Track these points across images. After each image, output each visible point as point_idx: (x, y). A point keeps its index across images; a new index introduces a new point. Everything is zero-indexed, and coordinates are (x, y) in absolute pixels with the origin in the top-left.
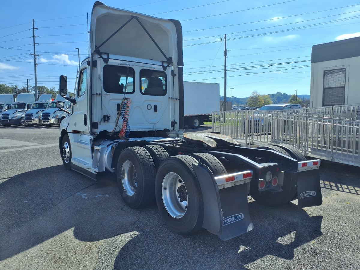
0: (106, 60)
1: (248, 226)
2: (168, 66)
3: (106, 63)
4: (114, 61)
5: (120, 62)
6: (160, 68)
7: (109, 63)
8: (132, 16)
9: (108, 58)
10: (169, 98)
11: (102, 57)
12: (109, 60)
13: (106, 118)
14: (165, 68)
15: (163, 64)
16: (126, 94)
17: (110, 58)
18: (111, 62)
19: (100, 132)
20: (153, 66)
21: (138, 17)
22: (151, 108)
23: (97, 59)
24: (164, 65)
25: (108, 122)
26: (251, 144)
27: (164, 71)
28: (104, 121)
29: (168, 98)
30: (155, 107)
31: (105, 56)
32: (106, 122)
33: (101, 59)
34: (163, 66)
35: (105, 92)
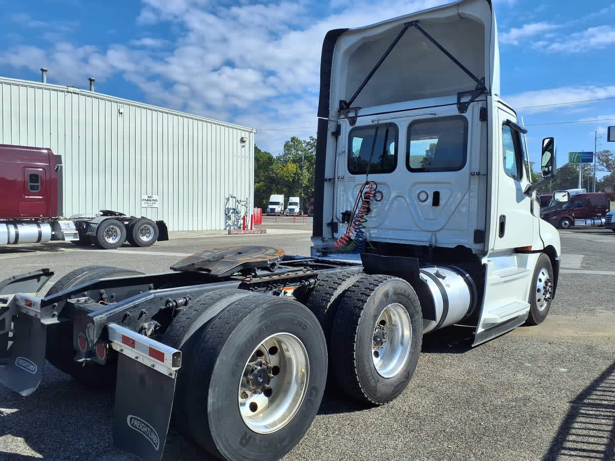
0: (353, 121)
2: (472, 101)
3: (352, 125)
4: (365, 118)
5: (374, 117)
6: (454, 111)
7: (357, 124)
8: (405, 24)
9: (356, 116)
10: (472, 174)
11: (347, 117)
12: (358, 118)
13: (347, 217)
14: (463, 107)
15: (459, 100)
16: (369, 175)
18: (360, 122)
21: (418, 21)
22: (427, 197)
23: (341, 122)
24: (461, 102)
27: (462, 115)
29: (469, 174)
30: (436, 195)
31: (352, 115)
33: (347, 120)
34: (459, 103)
35: (349, 173)
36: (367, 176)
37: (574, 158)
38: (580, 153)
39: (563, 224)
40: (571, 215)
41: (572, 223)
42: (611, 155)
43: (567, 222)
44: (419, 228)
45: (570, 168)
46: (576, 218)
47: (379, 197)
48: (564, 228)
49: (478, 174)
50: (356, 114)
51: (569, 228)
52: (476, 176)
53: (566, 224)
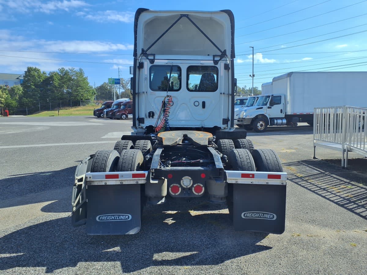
0: (152, 61)
1: (131, 229)
2: (220, 60)
3: (151, 64)
4: (160, 61)
5: (166, 61)
6: (211, 63)
7: (155, 64)
8: (181, 15)
9: (154, 59)
10: (221, 93)
11: (148, 59)
12: (155, 60)
13: (151, 115)
14: (216, 62)
15: (214, 58)
16: (168, 92)
17: (155, 58)
18: (157, 62)
19: (146, 126)
20: (202, 62)
21: (188, 15)
22: (199, 104)
23: (144, 61)
25: (153, 118)
26: (349, 151)
27: (216, 66)
28: (149, 117)
29: (219, 94)
30: (204, 104)
31: (151, 57)
32: (151, 118)
33: (148, 60)
34: (214, 60)
35: (151, 90)
36: (167, 92)
37: (111, 81)
38: (113, 79)
39: (123, 117)
40: (126, 112)
41: (127, 116)
42: (124, 81)
43: (124, 116)
44: (195, 119)
45: (104, 87)
46: (128, 114)
47: (171, 104)
48: (123, 119)
49: (224, 94)
50: (154, 57)
51: (125, 119)
52: (223, 95)
53: (124, 117)
